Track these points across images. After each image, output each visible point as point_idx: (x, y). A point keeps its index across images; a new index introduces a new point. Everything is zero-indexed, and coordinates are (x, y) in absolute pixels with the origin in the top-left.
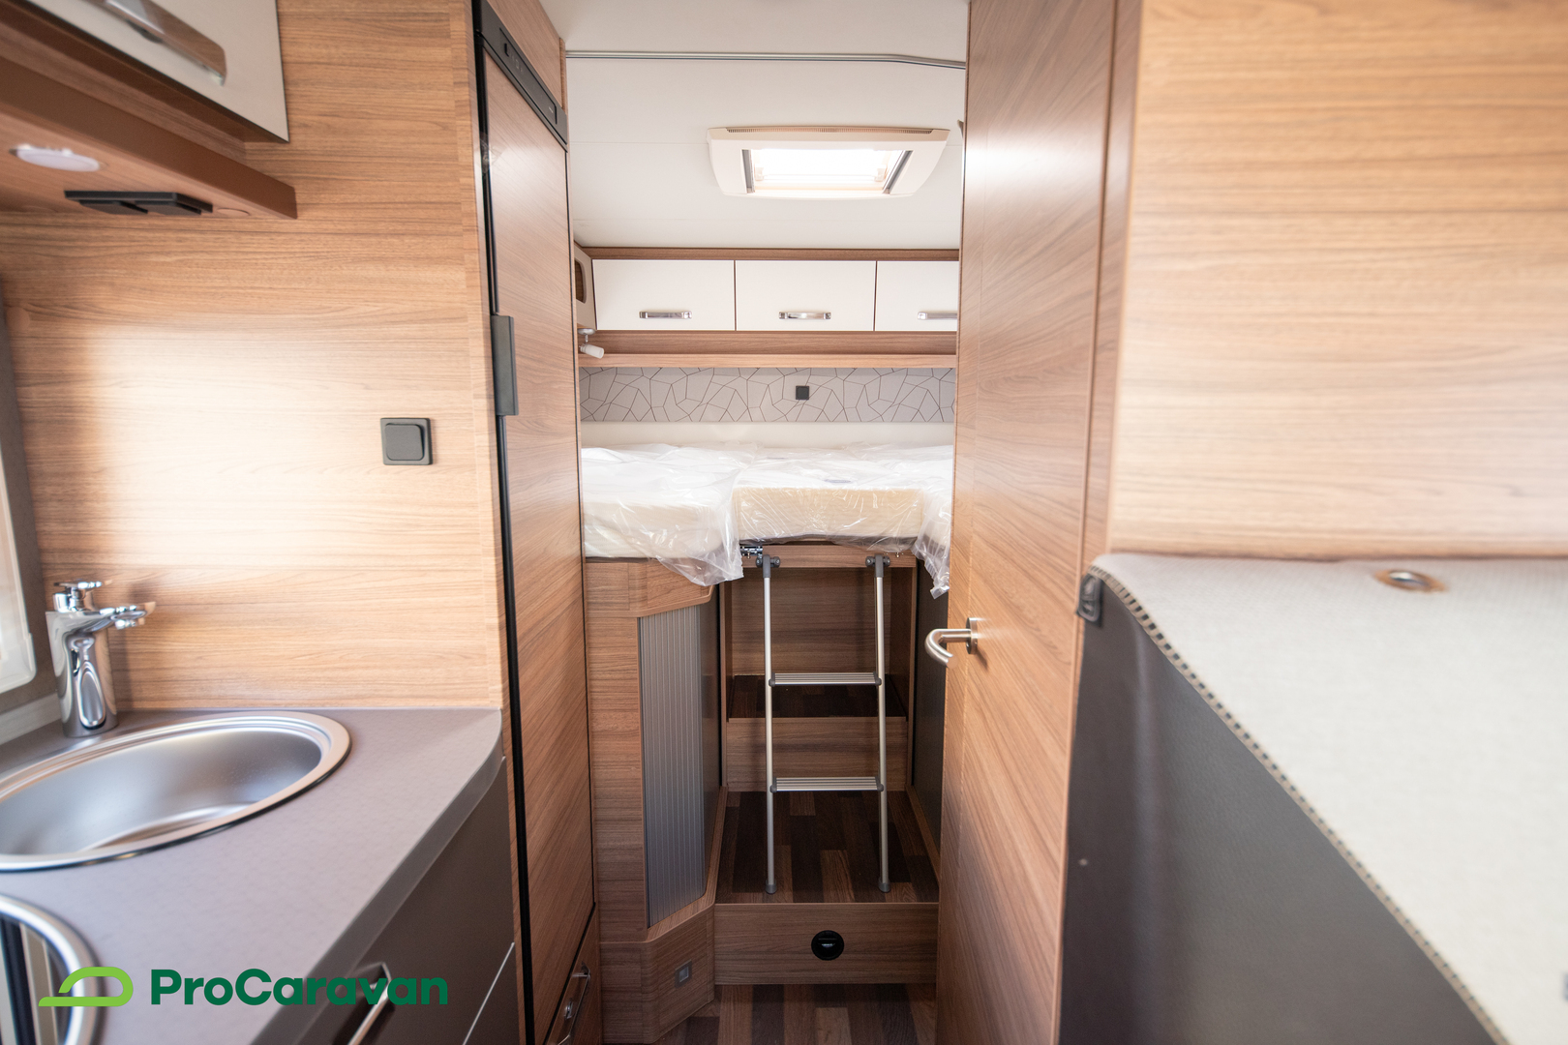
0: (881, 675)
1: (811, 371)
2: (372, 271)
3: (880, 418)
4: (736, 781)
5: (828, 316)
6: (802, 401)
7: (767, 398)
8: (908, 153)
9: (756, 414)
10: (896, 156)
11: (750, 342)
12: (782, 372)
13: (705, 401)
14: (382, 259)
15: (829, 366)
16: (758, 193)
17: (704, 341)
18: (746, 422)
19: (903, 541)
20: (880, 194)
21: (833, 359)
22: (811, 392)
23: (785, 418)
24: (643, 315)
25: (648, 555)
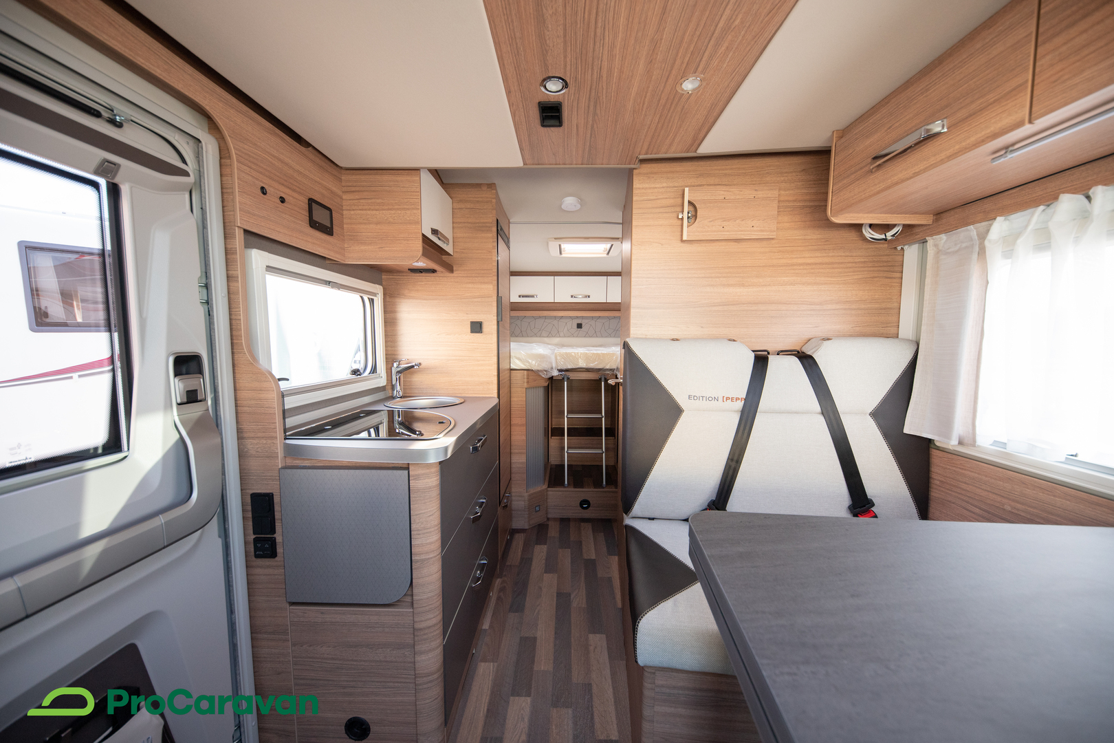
0: (603, 415)
1: (583, 317)
2: (470, 286)
3: (609, 336)
4: (554, 460)
5: (589, 297)
6: (579, 329)
7: (566, 329)
8: (612, 245)
9: (562, 334)
10: (609, 246)
11: (560, 306)
12: (572, 318)
13: (542, 329)
14: (473, 283)
15: (590, 316)
16: (563, 255)
17: (542, 306)
18: (557, 337)
19: (611, 370)
20: (605, 255)
21: (591, 313)
22: (583, 326)
23: (572, 336)
24: (520, 296)
25: (530, 368)
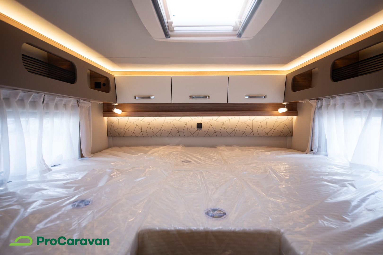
3: (230, 135)
5: (209, 97)
6: (199, 129)
9: (181, 134)
11: (180, 107)
13: (162, 129)
16: (172, 39)
17: (162, 107)
18: (177, 137)
21: (211, 113)
22: (203, 125)
23: (193, 135)
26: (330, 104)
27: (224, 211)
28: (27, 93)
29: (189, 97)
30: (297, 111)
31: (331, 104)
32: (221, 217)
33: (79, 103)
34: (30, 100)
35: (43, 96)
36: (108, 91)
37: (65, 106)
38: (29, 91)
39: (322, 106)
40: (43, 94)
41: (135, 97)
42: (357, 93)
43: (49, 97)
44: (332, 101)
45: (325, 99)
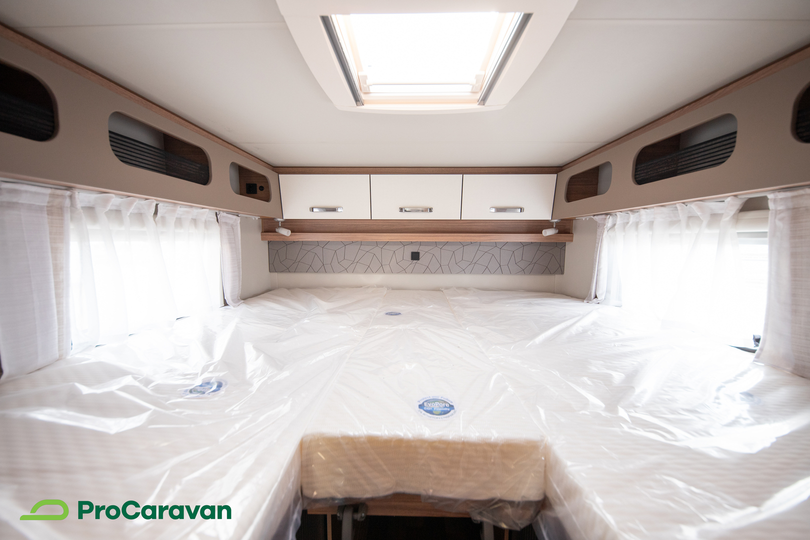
1: (421, 244)
3: (464, 271)
5: (431, 210)
6: (415, 261)
7: (394, 260)
9: (387, 268)
11: (384, 225)
12: (404, 244)
13: (356, 261)
15: (432, 241)
17: (355, 225)
18: (381, 273)
20: (475, 105)
21: (434, 236)
22: (421, 255)
23: (404, 271)
26: (628, 223)
27: (452, 402)
28: (125, 199)
29: (398, 210)
30: (572, 233)
31: (630, 223)
32: (445, 413)
33: (219, 217)
34: (131, 211)
35: (154, 204)
36: (267, 199)
37: (195, 221)
38: (129, 196)
39: (614, 225)
40: (155, 201)
41: (312, 209)
42: (675, 204)
43: (167, 206)
44: (633, 218)
45: (620, 213)
